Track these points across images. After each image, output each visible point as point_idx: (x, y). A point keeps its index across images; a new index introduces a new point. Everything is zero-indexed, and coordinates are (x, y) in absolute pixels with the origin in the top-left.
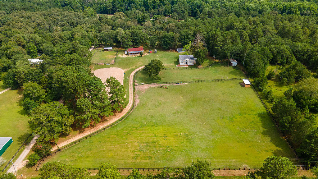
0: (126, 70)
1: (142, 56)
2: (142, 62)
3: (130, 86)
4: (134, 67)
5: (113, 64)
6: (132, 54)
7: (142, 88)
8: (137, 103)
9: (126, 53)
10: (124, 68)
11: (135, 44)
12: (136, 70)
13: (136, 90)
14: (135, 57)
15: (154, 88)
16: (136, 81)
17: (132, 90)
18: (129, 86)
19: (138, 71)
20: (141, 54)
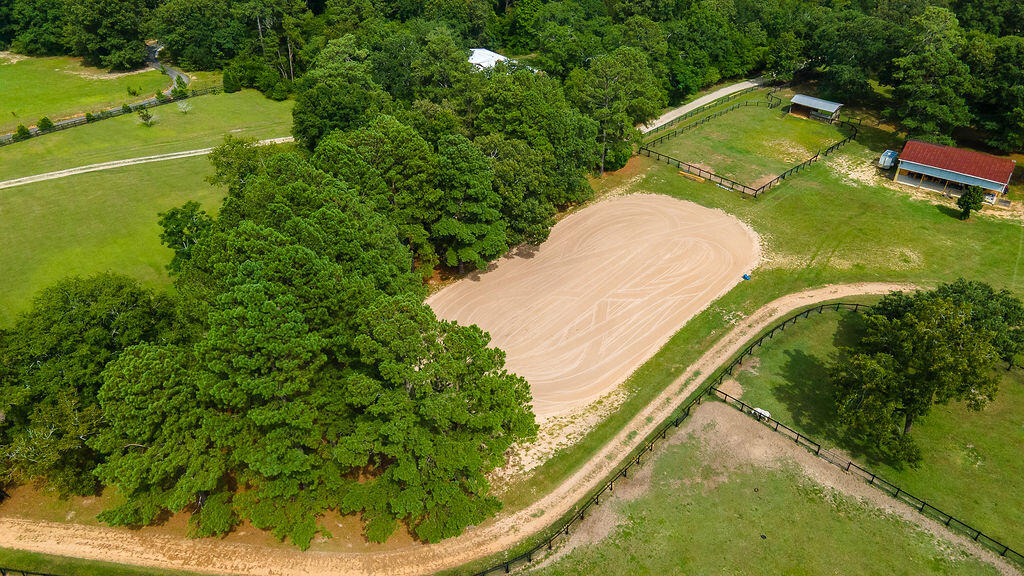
0: (781, 260)
1: (964, 215)
2: (929, 255)
3: (682, 378)
4: (843, 264)
5: (751, 193)
6: (918, 177)
7: (735, 439)
8: (576, 541)
9: (885, 160)
10: (777, 244)
11: (990, 125)
12: (831, 288)
13: (682, 432)
14: (919, 208)
15: (812, 493)
16: (752, 367)
17: (660, 418)
18: (679, 372)
19: (837, 305)
20: (970, 199)
